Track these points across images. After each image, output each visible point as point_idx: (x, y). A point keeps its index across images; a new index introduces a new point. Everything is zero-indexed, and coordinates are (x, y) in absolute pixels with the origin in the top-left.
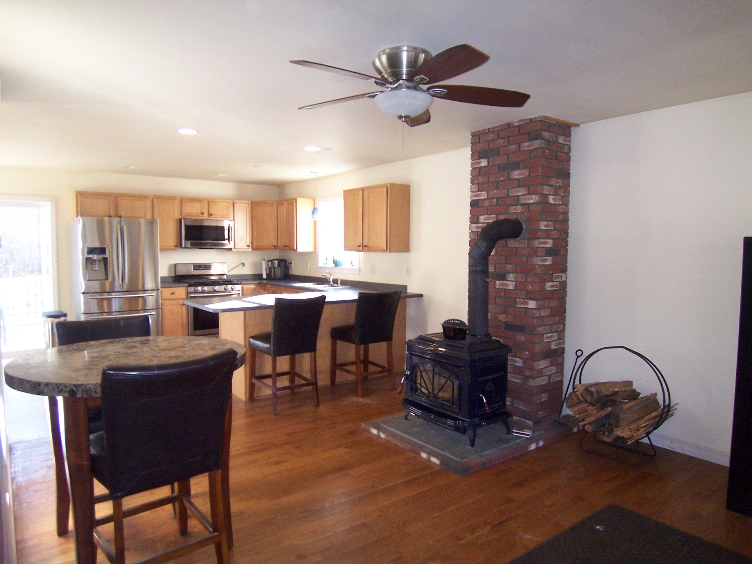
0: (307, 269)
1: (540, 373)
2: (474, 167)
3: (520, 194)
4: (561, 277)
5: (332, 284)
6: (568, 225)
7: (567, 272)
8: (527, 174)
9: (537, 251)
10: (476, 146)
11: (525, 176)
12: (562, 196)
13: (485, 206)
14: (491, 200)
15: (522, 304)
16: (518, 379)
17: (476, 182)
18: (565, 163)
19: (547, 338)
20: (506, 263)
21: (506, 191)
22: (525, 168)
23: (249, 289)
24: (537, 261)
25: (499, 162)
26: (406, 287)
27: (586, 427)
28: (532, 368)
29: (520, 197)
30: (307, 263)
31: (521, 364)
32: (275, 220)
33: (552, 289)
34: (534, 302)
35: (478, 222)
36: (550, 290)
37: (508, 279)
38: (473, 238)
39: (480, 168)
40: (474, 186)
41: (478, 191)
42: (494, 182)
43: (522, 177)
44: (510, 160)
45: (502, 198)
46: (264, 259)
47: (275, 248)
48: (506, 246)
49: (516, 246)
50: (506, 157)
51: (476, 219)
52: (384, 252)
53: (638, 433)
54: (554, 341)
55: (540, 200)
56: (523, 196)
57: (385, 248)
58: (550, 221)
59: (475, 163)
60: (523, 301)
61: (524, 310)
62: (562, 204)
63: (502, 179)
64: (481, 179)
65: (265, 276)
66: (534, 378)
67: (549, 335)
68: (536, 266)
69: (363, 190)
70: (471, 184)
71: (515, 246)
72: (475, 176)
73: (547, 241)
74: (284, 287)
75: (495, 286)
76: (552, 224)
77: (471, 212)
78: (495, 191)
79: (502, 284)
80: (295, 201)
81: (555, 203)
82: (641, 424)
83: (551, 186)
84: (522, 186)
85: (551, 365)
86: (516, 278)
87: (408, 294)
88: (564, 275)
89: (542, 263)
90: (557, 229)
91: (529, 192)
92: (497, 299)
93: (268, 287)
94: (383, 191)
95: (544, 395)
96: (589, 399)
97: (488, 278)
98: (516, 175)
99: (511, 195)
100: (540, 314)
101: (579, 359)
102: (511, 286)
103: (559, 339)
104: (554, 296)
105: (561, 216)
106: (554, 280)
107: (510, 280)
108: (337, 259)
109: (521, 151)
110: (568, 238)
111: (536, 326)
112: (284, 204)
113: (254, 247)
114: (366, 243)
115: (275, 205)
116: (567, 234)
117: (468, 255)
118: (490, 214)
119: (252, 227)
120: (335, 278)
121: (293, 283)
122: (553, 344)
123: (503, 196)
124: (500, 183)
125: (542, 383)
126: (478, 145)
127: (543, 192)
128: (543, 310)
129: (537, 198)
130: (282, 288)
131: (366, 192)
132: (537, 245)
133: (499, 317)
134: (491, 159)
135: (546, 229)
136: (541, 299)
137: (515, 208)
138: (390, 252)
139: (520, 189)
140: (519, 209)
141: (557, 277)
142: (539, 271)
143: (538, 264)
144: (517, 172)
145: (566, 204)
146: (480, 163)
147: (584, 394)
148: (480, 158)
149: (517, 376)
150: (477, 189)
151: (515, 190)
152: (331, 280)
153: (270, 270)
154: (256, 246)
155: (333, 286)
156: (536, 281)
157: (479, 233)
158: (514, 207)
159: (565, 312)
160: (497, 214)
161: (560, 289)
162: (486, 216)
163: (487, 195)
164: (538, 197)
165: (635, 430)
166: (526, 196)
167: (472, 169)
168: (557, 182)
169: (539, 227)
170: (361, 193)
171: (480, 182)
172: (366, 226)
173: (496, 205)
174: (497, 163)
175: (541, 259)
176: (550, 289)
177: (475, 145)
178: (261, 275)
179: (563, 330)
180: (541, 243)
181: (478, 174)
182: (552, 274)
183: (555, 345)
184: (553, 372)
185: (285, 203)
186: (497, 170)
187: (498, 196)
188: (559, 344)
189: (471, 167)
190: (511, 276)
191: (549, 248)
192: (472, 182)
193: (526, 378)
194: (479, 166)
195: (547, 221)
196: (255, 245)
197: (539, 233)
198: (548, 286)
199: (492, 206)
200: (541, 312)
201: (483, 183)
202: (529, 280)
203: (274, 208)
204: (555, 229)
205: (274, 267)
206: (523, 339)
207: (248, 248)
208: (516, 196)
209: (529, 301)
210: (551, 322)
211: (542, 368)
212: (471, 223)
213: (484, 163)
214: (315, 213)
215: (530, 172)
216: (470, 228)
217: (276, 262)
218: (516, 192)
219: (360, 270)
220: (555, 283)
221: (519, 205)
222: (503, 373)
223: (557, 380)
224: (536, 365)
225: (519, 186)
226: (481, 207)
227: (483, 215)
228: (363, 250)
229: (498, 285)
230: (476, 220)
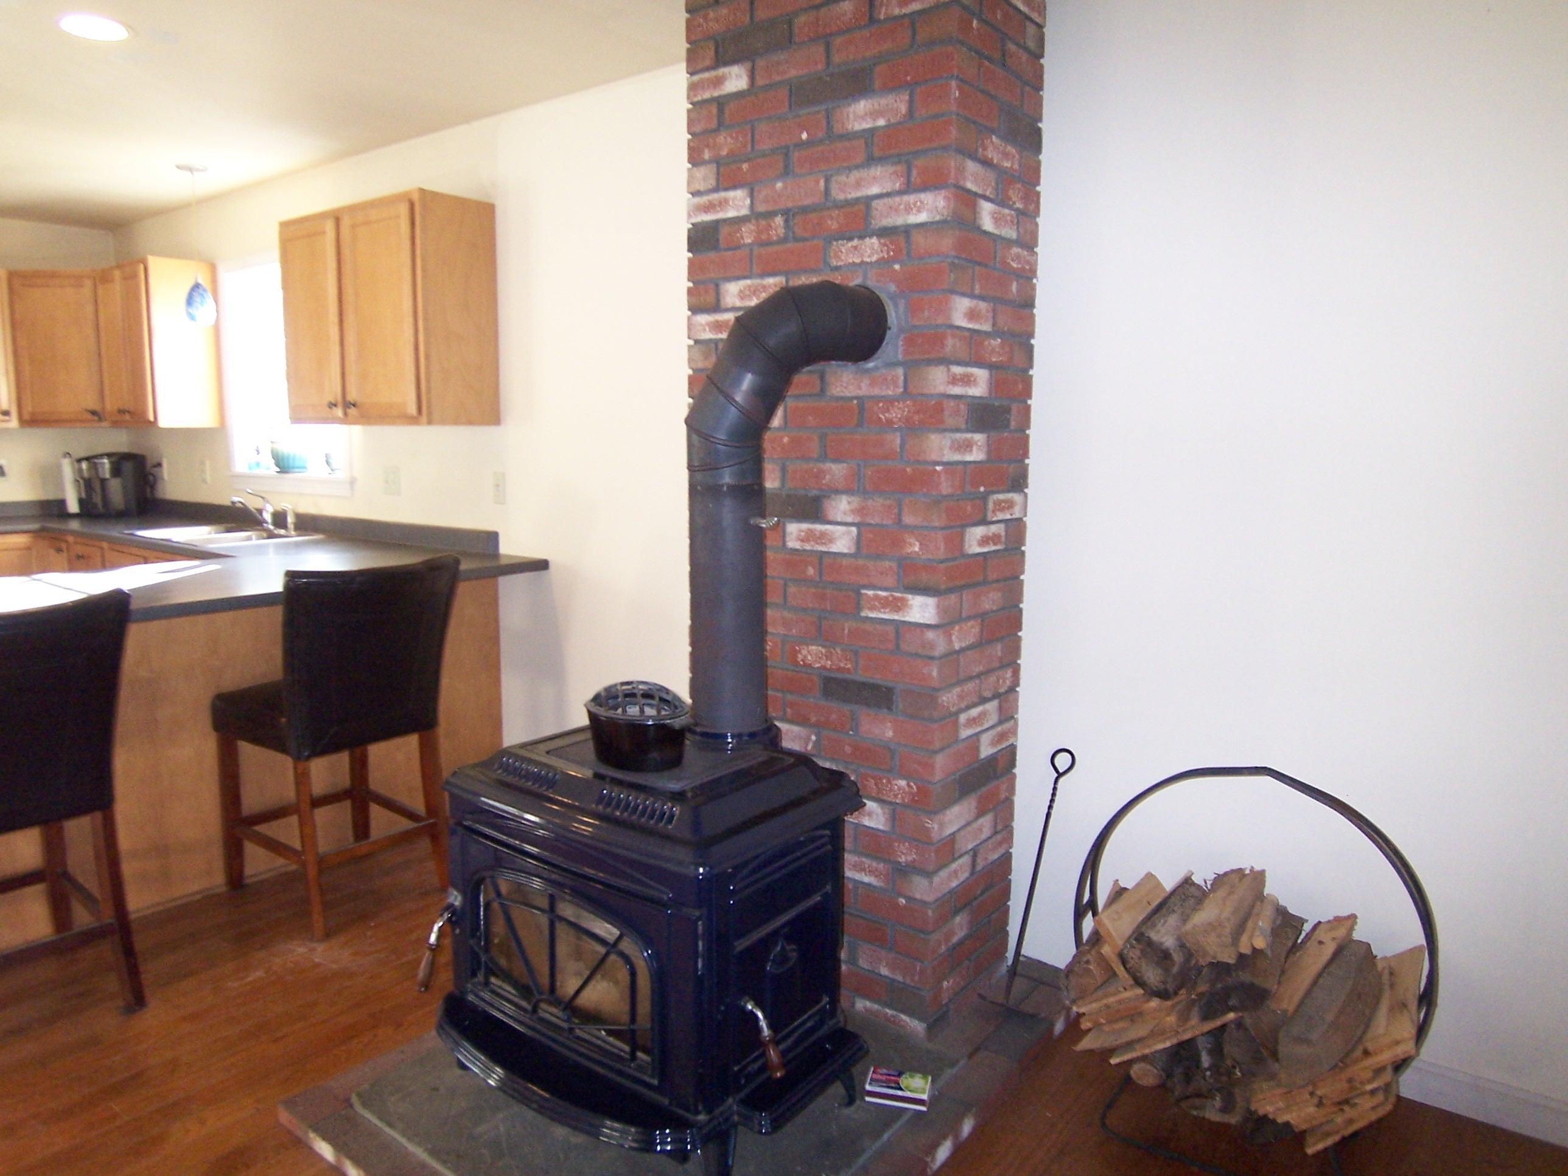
0: (204, 481)
1: (948, 849)
2: (699, 98)
3: (875, 190)
4: (1010, 505)
5: (271, 527)
6: (1031, 318)
7: (1027, 487)
8: (903, 108)
9: (939, 409)
10: (705, 18)
11: (893, 121)
12: (1017, 210)
13: (744, 245)
14: (763, 223)
15: (884, 607)
16: (871, 872)
17: (707, 155)
18: (1027, 89)
19: (972, 722)
20: (824, 457)
21: (822, 183)
22: (892, 86)
23: (13, 549)
24: (941, 449)
25: (793, 73)
26: (492, 538)
27: (1135, 1071)
28: (921, 839)
29: (875, 203)
30: (203, 463)
31: (882, 819)
32: (90, 331)
33: (985, 550)
34: (931, 602)
35: (716, 307)
36: (978, 554)
37: (831, 518)
38: (700, 365)
39: (721, 103)
40: (701, 172)
41: (716, 190)
42: (773, 151)
43: (881, 122)
44: (836, 59)
45: (804, 210)
46: (67, 454)
47: (96, 418)
48: (823, 391)
49: (860, 393)
50: (819, 50)
51: (712, 293)
52: (411, 424)
53: (1349, 1112)
54: (988, 729)
55: (954, 213)
56: (886, 200)
57: (412, 409)
58: (982, 298)
59: (701, 81)
60: (886, 598)
61: (890, 629)
62: (1019, 243)
63: (804, 136)
64: (726, 142)
65: (73, 507)
66: (929, 875)
67: (974, 712)
68: (938, 468)
69: (336, 217)
70: (690, 166)
71: (854, 394)
72: (705, 132)
73: (972, 375)
74: (111, 541)
75: (784, 542)
76: (987, 311)
77: (694, 270)
78: (779, 185)
79: (809, 536)
80: (142, 267)
81: (996, 232)
82: (1362, 1083)
83: (986, 163)
84: (881, 160)
85: (981, 813)
86: (860, 511)
87: (504, 562)
88: (1016, 497)
89: (957, 457)
90: (1003, 333)
91: (908, 182)
92: (792, 589)
93: (67, 542)
94: (398, 217)
95: (958, 919)
96: (1152, 975)
97: (764, 517)
98: (858, 118)
99: (841, 197)
100: (950, 641)
101: (1062, 780)
102: (842, 541)
103: (1000, 722)
104: (992, 576)
105: (1014, 287)
106: (989, 519)
107: (839, 520)
108: (284, 449)
109: (879, 21)
110: (1031, 367)
111: (934, 689)
112: (112, 281)
113: (26, 417)
114: (352, 396)
115: (88, 283)
116: (1029, 352)
117: (684, 427)
118: (764, 274)
119: (16, 353)
120: (279, 509)
121: (140, 529)
122: (985, 739)
123: (807, 202)
124: (795, 155)
125: (954, 884)
126: (712, 15)
127: (961, 183)
128: (957, 628)
129: (941, 203)
130: (105, 545)
131: (346, 222)
132: (941, 388)
133: (800, 652)
134: (761, 63)
135: (970, 326)
136: (951, 590)
137: (855, 248)
138: (430, 422)
139: (877, 171)
140: (871, 249)
141: (1001, 506)
142: (946, 487)
143: (945, 459)
144: (862, 106)
145: (1029, 243)
146: (719, 82)
147: (1134, 955)
148: (721, 60)
149: (867, 861)
150: (712, 182)
151: (855, 175)
152: (267, 516)
153: (89, 485)
154: (33, 414)
155: (271, 536)
156: (937, 524)
157: (720, 346)
158: (850, 244)
159: (1019, 627)
160: (786, 273)
161: (1006, 550)
162: (748, 282)
163: (748, 201)
164: (945, 197)
165: (1339, 1103)
166: (897, 199)
167: (690, 106)
168: (1006, 155)
169: (949, 318)
170: (329, 227)
171: (724, 152)
172: (350, 338)
173: (784, 240)
174: (787, 76)
175: (953, 442)
176: (978, 550)
177: (703, 13)
178: (62, 503)
179: (1013, 689)
180: (954, 380)
181: (714, 124)
182: (984, 498)
183: (993, 744)
184: (984, 836)
185: (117, 273)
186: (787, 104)
187: (790, 205)
188: (1002, 736)
189: (688, 98)
190: (842, 507)
191: (976, 401)
192: (695, 158)
193: (902, 872)
194: (716, 94)
195: (972, 296)
196: (28, 408)
197: (950, 342)
198: (974, 540)
199: (769, 243)
200: (950, 635)
201: (734, 157)
202: (908, 519)
203: (87, 290)
204: (996, 333)
205: (101, 476)
206: (890, 734)
207: (7, 418)
208: (857, 200)
209: (910, 596)
210: (981, 668)
211: (954, 833)
212: (695, 309)
213: (736, 79)
214: (197, 299)
215: (911, 102)
216: (689, 329)
217: (106, 461)
218: (858, 184)
219: (352, 482)
220: (994, 529)
221: (871, 236)
222: (829, 888)
223: (996, 856)
224: (936, 826)
225: (871, 160)
226: (726, 250)
227: (738, 278)
228: (346, 420)
229: (795, 535)
230: (710, 299)
